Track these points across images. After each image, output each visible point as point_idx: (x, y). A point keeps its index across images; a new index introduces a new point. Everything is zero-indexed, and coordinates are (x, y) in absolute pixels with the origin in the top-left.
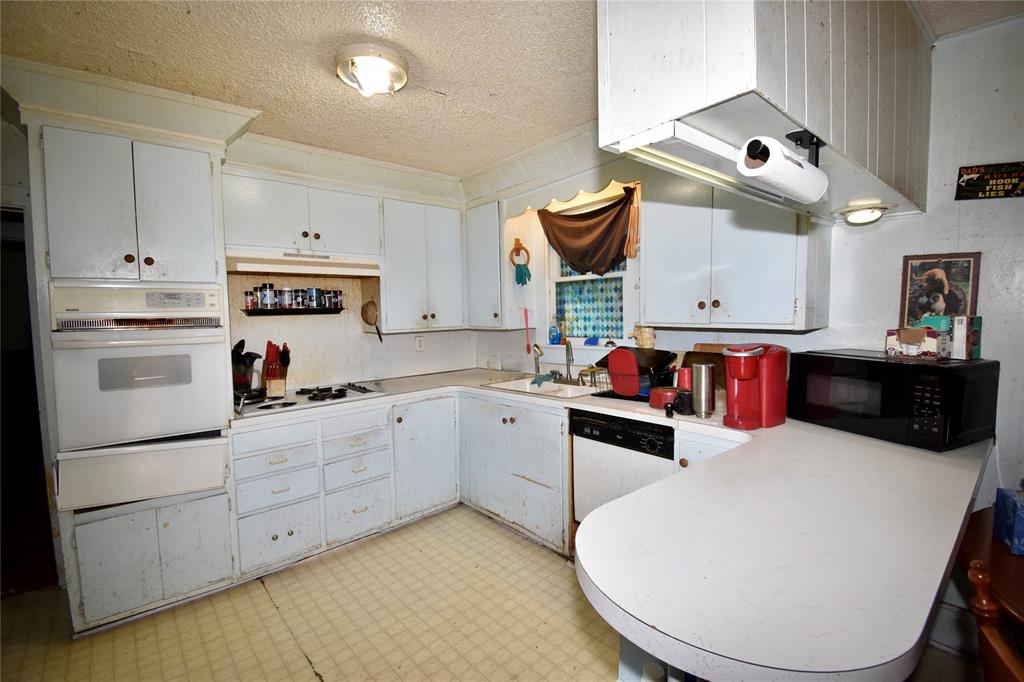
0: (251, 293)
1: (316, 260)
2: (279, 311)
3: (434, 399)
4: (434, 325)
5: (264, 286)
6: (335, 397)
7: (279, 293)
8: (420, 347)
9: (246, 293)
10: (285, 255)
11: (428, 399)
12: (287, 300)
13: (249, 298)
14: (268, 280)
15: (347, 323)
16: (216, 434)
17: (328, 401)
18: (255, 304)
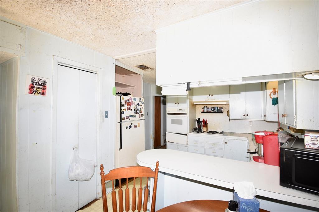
0: (203, 108)
1: (212, 101)
2: (208, 112)
3: (239, 140)
4: (248, 118)
5: (205, 107)
6: (213, 133)
7: (208, 108)
8: (251, 125)
9: (202, 108)
10: (205, 100)
11: (237, 140)
12: (210, 110)
13: (203, 109)
14: (205, 106)
15: (223, 116)
16: (186, 135)
17: (211, 134)
18: (204, 111)
